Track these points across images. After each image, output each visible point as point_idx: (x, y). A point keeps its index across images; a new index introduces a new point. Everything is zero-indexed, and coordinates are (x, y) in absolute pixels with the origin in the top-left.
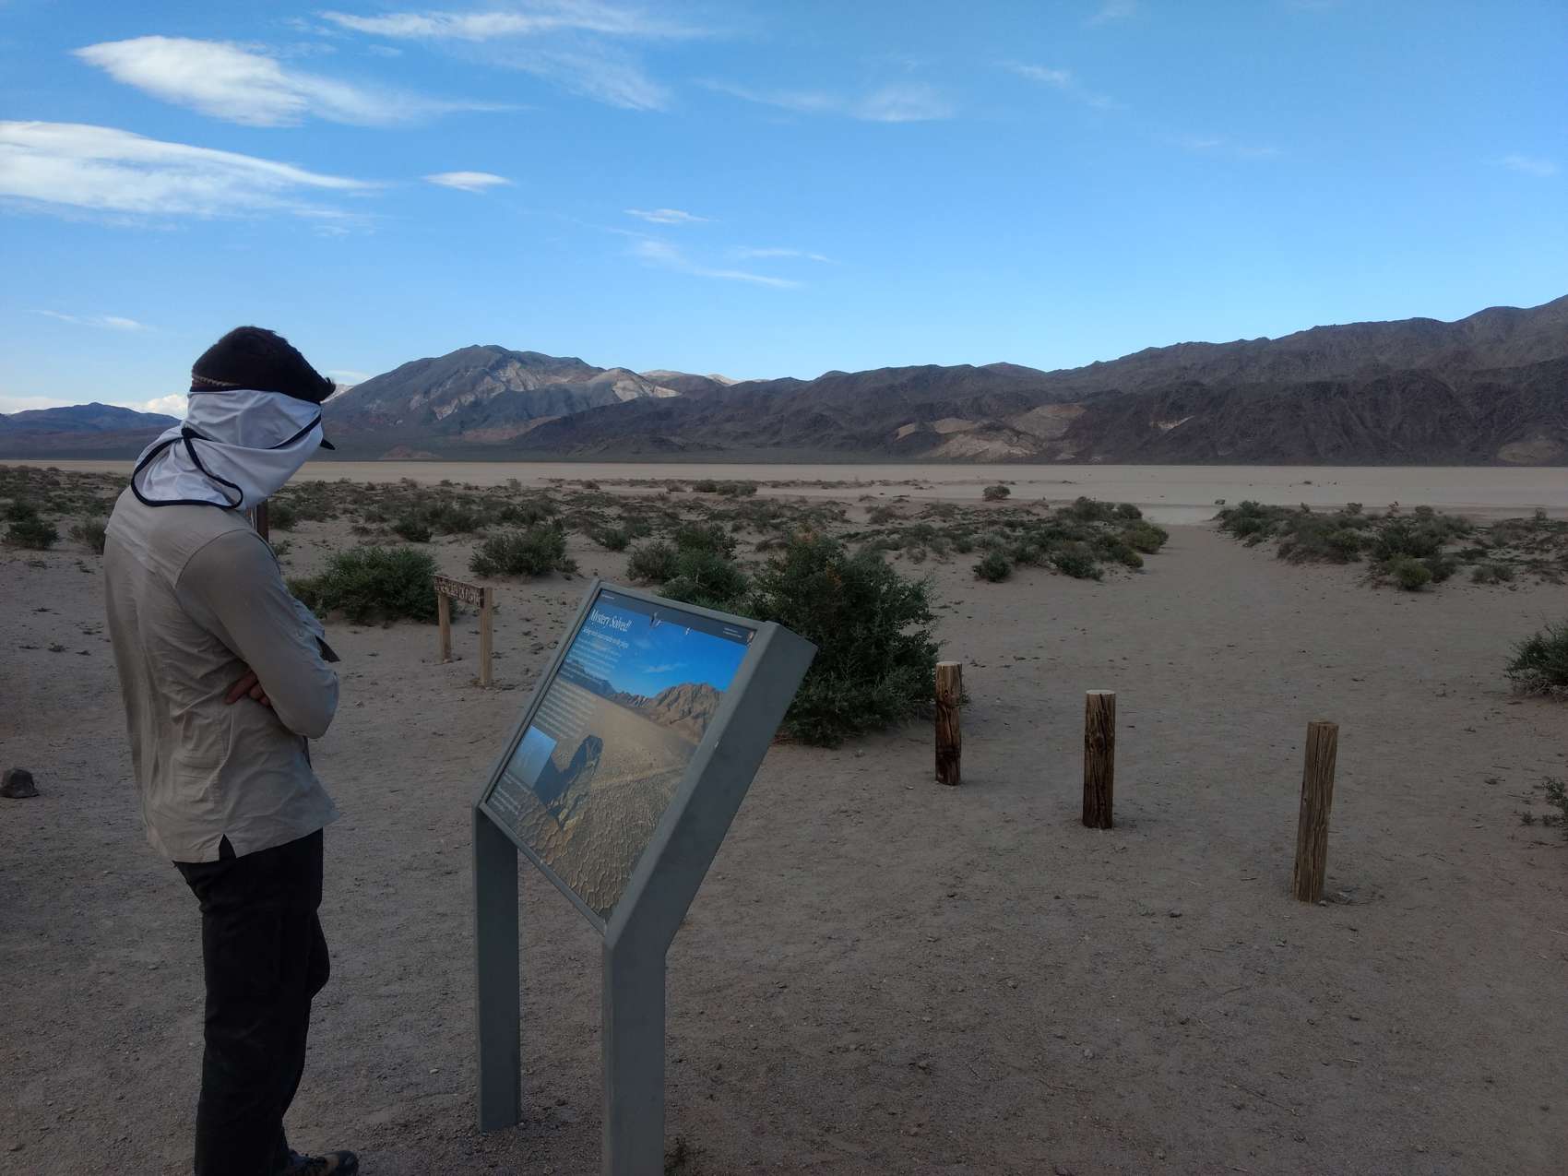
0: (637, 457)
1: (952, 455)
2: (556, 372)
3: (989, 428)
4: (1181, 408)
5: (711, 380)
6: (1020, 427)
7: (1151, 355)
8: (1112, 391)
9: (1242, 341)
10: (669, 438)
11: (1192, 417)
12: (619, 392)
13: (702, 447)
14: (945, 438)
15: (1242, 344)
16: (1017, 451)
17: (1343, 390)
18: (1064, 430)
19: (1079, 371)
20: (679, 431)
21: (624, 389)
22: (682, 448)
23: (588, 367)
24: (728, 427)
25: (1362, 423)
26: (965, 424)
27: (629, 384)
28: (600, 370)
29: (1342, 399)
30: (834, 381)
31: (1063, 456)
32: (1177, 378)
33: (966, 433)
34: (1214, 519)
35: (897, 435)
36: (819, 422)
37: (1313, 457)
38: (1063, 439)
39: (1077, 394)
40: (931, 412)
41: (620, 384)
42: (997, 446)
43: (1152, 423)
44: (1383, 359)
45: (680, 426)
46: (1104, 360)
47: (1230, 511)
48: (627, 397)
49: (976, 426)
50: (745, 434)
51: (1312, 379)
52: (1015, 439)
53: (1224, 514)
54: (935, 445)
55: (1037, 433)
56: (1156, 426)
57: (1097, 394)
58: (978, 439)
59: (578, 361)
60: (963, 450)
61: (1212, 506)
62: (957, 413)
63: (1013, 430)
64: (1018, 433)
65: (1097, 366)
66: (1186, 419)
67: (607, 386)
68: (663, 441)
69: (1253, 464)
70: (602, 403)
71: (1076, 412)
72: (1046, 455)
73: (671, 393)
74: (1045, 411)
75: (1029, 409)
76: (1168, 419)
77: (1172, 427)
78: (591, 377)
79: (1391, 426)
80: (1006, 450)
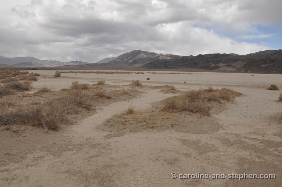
2: (149, 55)
3: (228, 65)
5: (177, 56)
6: (234, 65)
7: (261, 52)
8: (253, 59)
11: (268, 64)
12: (160, 58)
13: (174, 68)
14: (220, 67)
16: (233, 70)
18: (243, 66)
19: (247, 55)
20: (170, 65)
22: (170, 68)
26: (224, 64)
27: (162, 56)
31: (242, 71)
32: (266, 57)
33: (223, 66)
35: (211, 66)
36: (196, 63)
38: (242, 68)
39: (246, 59)
41: (160, 56)
42: (229, 69)
48: (162, 59)
49: (226, 65)
50: (182, 66)
54: (218, 68)
55: (237, 67)
56: (261, 66)
57: (249, 59)
58: (226, 67)
59: (153, 52)
60: (223, 69)
62: (222, 63)
64: (234, 67)
65: (250, 54)
68: (167, 67)
70: (157, 60)
71: (245, 63)
72: (239, 71)
73: (170, 58)
74: (240, 62)
75: (236, 62)
77: (264, 66)
78: (156, 55)
80: (231, 69)
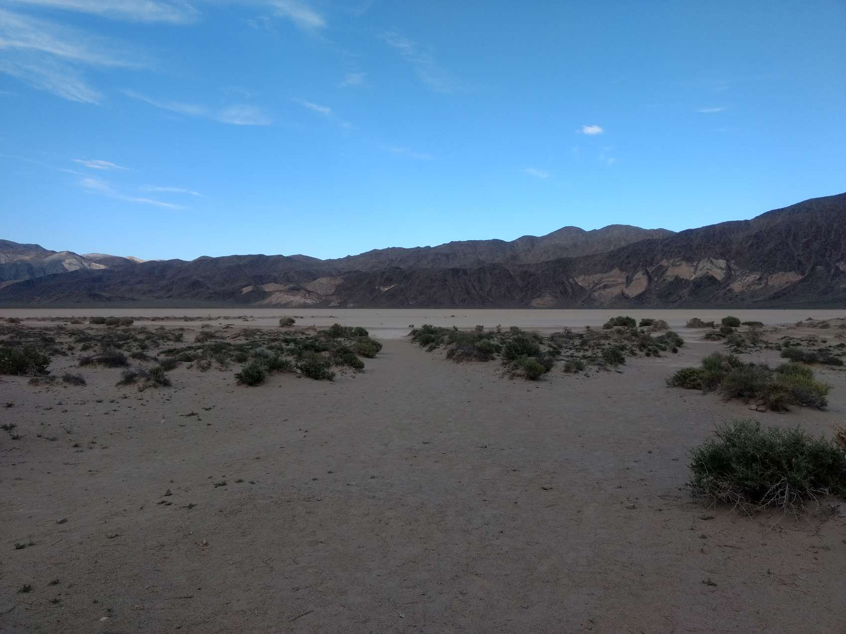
0: (78, 305)
1: (273, 303)
2: (21, 253)
3: (293, 289)
4: (391, 280)
5: (128, 260)
6: (310, 288)
7: (375, 253)
8: (357, 271)
9: (418, 247)
10: (100, 293)
11: (396, 284)
12: (66, 266)
13: (122, 298)
14: (270, 294)
15: (418, 249)
16: (309, 301)
17: (465, 272)
18: (333, 291)
19: (340, 260)
20: (107, 289)
21: (70, 264)
22: (109, 299)
23: (45, 250)
24: (139, 287)
25: (474, 288)
26: (280, 287)
27: (74, 261)
28: (54, 252)
29: (465, 277)
30: (204, 261)
31: (333, 304)
32: (389, 265)
33: (280, 291)
34: (408, 335)
35: (242, 292)
36: (195, 284)
37: (453, 305)
38: (332, 295)
39: (339, 272)
40: (261, 279)
41: (67, 261)
42: (298, 299)
43: (377, 288)
44: (482, 258)
45: (108, 286)
46: (352, 255)
47: (417, 331)
48: (73, 269)
49: (286, 287)
50: (150, 291)
51: (451, 267)
52: (308, 295)
53: (414, 332)
54: (263, 298)
55: (319, 292)
56: (379, 289)
57: (349, 272)
58: (288, 295)
59: (37, 247)
60: (279, 301)
61: (406, 328)
62: (275, 281)
63: (306, 290)
64: (309, 292)
65: (349, 258)
66: (393, 286)
67: (59, 262)
68: (96, 295)
69: (426, 308)
70: (54, 272)
71: (339, 281)
72: (324, 304)
73: (102, 267)
74: (323, 280)
75: (314, 279)
76: (385, 286)
77: (387, 289)
78: (47, 256)
79: (486, 290)
80: (302, 300)
